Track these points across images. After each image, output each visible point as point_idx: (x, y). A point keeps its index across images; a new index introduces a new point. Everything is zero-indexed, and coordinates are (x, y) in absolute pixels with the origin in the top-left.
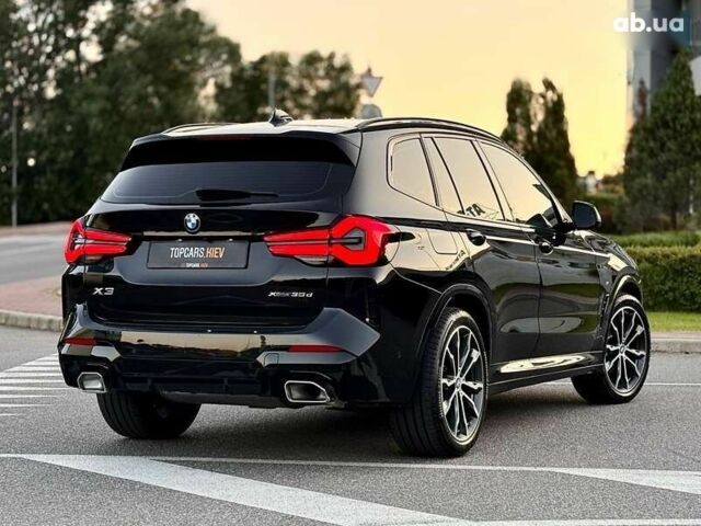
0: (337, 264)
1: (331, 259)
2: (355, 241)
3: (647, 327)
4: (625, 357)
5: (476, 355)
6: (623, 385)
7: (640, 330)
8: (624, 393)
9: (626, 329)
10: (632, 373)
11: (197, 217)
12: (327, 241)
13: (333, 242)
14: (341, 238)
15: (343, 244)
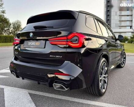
0: (70, 47)
1: (67, 46)
2: (75, 40)
3: (126, 56)
4: (123, 60)
5: (106, 69)
6: (122, 65)
9: (123, 56)
11: (32, 34)
12: (66, 40)
13: (68, 40)
14: (71, 39)
15: (71, 41)
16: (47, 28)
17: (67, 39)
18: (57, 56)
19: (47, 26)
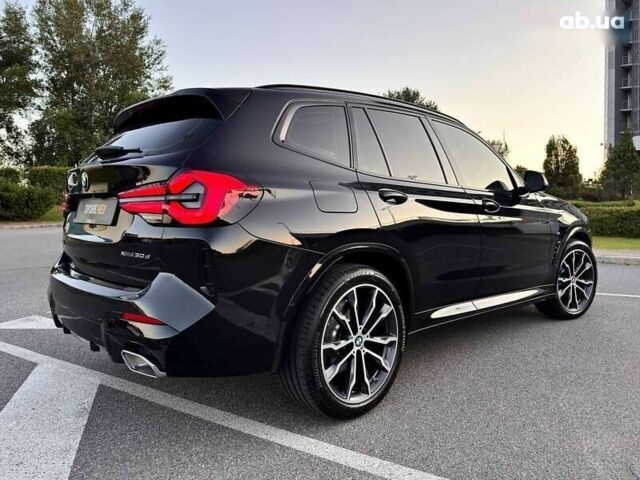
0: (174, 224)
1: (166, 218)
3: (594, 263)
4: (576, 286)
5: (386, 310)
6: (573, 305)
7: (588, 266)
8: (573, 311)
9: (576, 266)
10: (581, 296)
11: (86, 176)
12: (163, 198)
13: (172, 198)
14: (180, 194)
15: (180, 201)
16: (129, 155)
17: (168, 193)
18: (137, 255)
19: (125, 148)
